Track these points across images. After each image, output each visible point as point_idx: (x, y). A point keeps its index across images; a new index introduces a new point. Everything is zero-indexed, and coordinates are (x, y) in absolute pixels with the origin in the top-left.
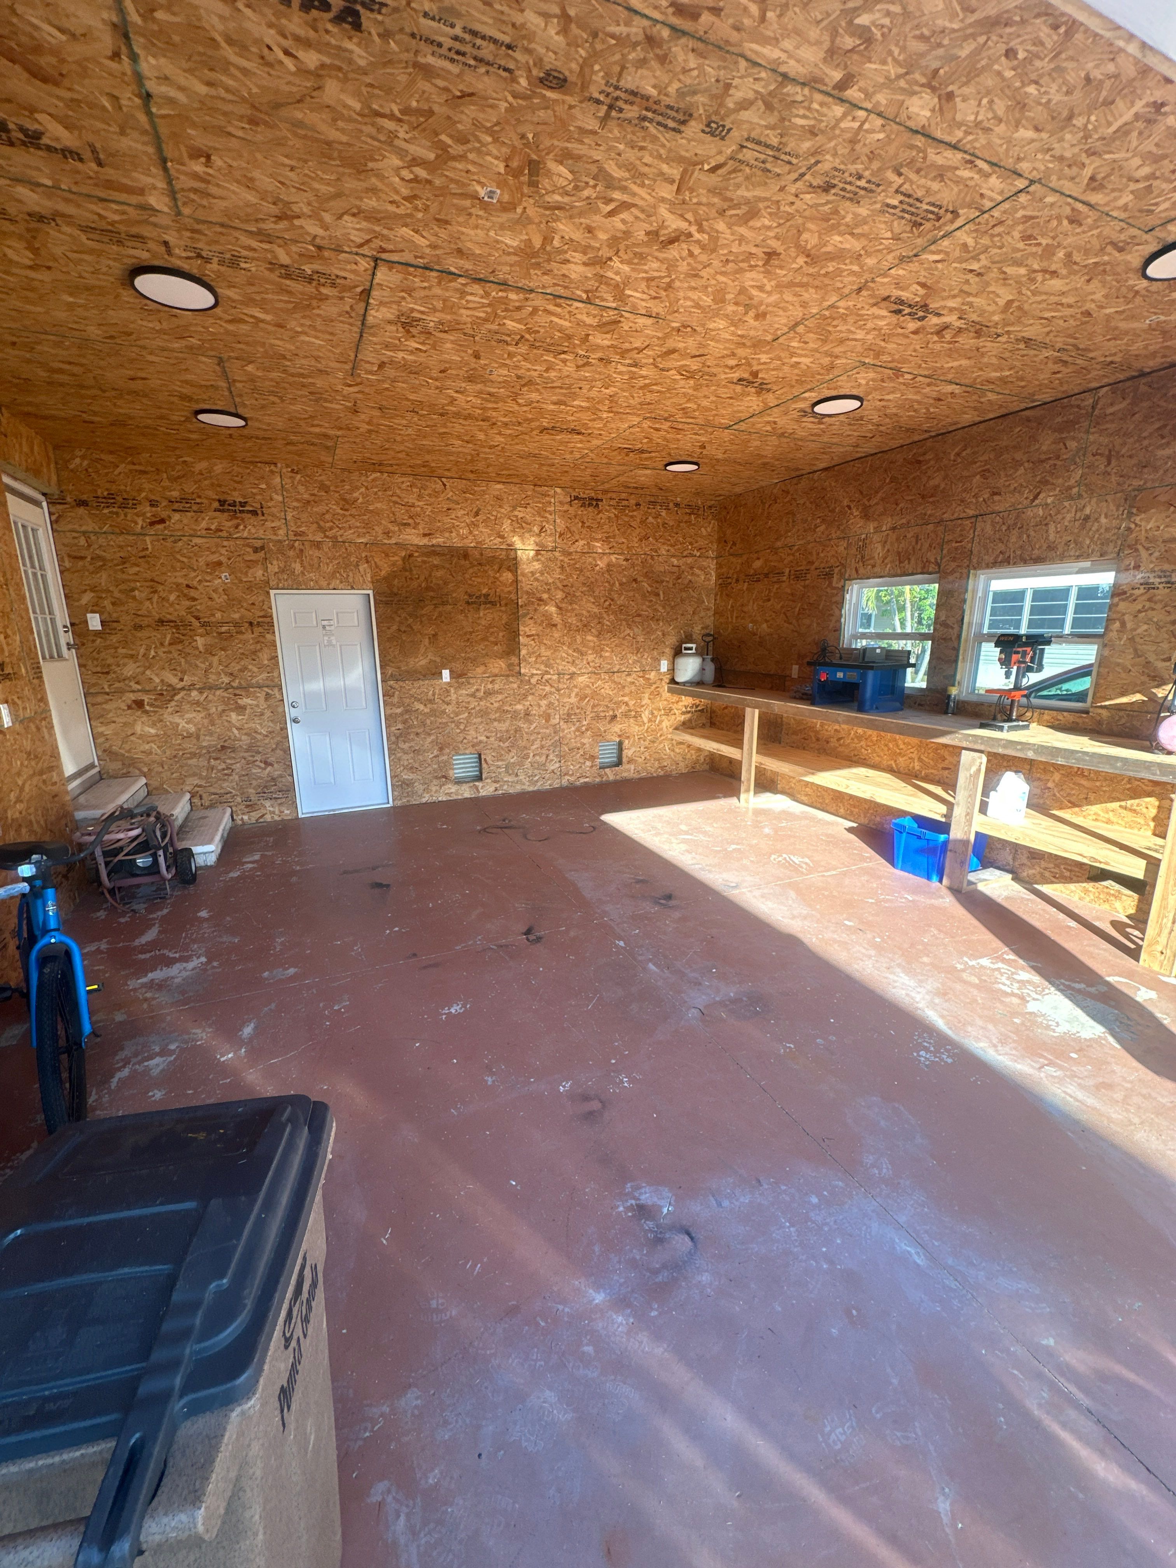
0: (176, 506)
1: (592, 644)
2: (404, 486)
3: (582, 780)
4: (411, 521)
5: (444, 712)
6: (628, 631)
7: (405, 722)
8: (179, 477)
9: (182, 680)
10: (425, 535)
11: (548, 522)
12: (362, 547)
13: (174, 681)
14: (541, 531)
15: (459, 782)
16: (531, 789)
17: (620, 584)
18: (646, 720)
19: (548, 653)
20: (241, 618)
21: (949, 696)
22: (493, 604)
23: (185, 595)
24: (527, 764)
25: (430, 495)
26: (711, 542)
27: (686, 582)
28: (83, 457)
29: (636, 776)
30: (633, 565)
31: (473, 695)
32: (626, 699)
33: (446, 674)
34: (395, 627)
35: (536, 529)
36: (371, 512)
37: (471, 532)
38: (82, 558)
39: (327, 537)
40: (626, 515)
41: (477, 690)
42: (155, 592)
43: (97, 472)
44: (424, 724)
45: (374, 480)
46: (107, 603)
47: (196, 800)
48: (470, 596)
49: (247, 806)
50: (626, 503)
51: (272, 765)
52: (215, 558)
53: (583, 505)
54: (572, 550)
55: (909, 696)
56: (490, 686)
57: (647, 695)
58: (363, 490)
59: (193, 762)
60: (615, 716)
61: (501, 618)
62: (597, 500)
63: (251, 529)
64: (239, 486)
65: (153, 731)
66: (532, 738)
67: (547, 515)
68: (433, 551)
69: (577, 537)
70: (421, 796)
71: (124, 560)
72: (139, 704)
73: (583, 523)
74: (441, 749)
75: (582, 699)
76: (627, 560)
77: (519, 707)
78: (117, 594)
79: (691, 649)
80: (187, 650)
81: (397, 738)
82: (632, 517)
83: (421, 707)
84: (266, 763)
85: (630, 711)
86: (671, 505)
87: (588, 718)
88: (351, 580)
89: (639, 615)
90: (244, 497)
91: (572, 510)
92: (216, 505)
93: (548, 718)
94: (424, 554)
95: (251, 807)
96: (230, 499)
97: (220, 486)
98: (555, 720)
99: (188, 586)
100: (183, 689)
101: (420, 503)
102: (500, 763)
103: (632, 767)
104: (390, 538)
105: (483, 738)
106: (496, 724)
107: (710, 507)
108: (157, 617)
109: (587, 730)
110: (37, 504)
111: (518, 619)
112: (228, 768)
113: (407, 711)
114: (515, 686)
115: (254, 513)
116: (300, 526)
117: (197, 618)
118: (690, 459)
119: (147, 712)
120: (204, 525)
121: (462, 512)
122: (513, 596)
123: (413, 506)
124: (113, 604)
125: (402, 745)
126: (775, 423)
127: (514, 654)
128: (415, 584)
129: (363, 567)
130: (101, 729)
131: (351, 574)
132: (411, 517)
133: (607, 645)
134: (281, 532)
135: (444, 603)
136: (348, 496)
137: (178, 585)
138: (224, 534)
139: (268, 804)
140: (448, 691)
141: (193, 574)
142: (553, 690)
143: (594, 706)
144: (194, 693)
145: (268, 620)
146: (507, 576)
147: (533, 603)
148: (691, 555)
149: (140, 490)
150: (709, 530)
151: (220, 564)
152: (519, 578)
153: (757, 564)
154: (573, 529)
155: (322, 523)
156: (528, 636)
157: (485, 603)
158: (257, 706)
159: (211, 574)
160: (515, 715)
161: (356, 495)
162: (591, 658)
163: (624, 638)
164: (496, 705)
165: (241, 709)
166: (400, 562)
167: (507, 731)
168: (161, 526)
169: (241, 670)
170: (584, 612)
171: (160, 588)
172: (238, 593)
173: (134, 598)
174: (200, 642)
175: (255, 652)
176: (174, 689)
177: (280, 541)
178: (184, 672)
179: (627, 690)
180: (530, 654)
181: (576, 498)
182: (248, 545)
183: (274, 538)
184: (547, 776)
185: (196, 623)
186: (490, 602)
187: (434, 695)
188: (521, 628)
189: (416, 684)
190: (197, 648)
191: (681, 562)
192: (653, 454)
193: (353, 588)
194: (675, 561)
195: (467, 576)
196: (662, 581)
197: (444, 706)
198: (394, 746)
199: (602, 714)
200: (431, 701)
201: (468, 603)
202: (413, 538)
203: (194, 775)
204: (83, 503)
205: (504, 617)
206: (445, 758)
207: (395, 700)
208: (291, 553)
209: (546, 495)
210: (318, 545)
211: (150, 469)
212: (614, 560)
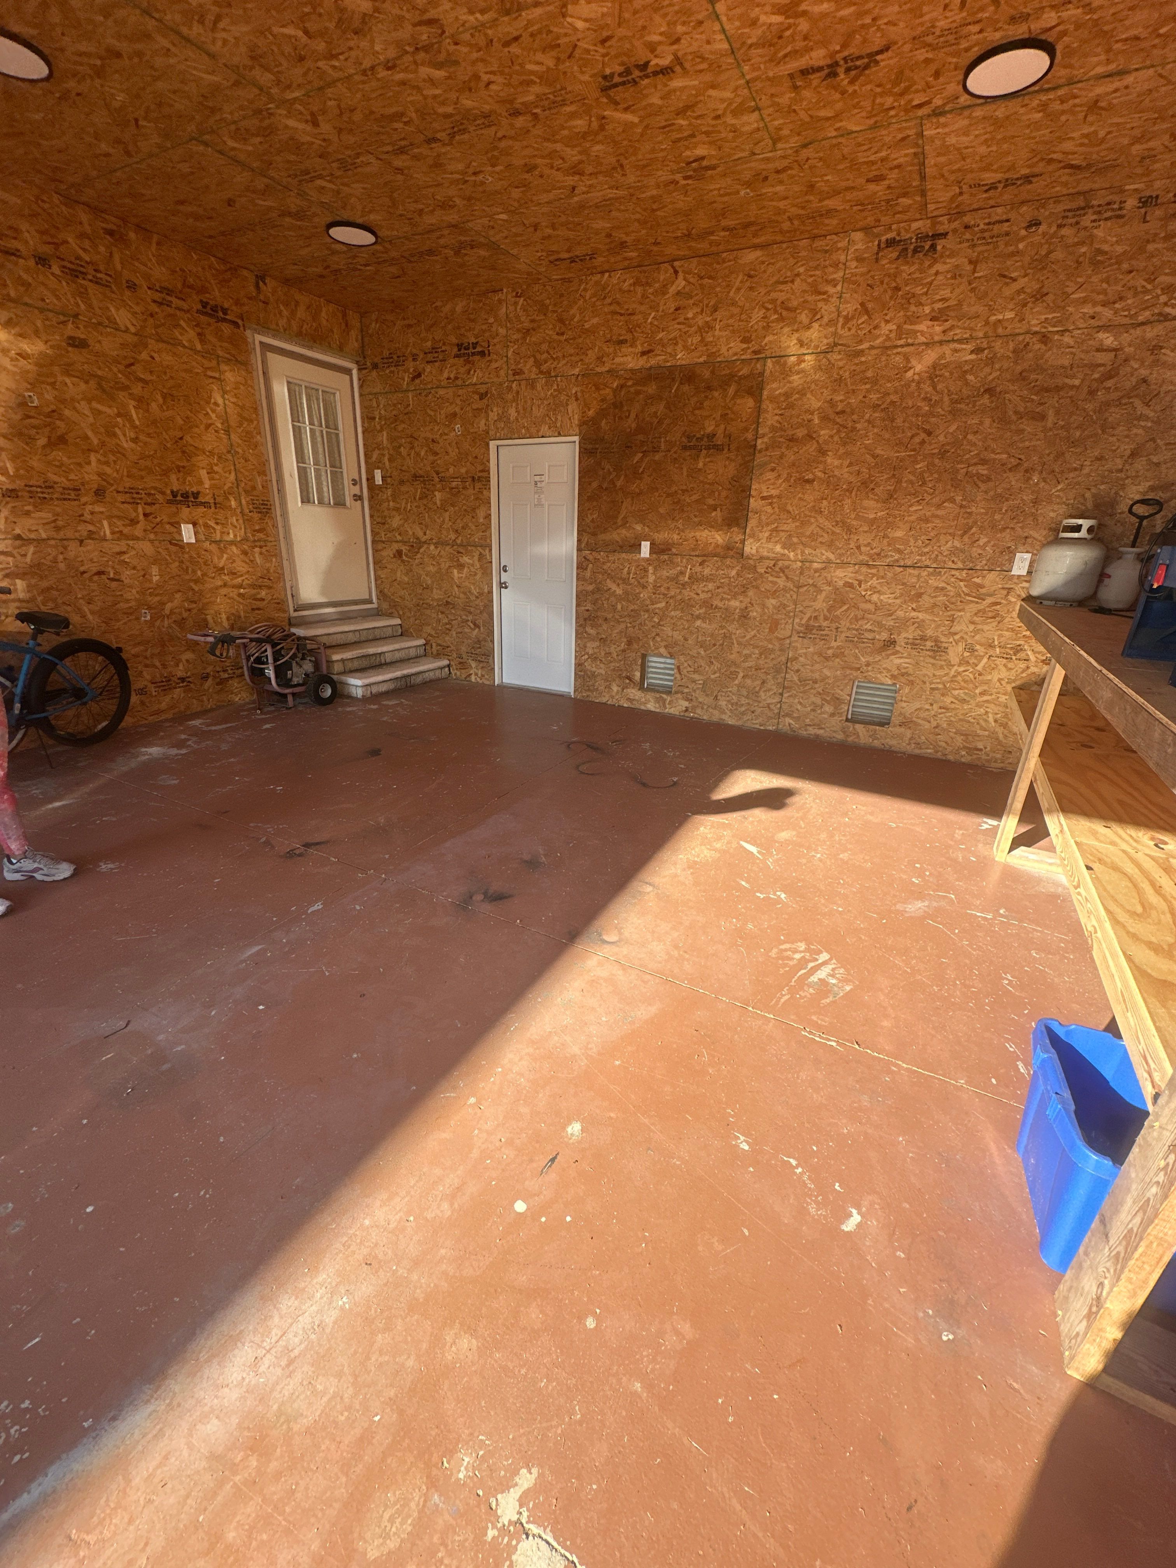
0: (430, 357)
1: (871, 515)
3: (812, 731)
5: (638, 597)
6: (951, 493)
7: (594, 603)
8: (432, 326)
9: (425, 534)
10: (643, 353)
11: (827, 301)
13: (420, 534)
14: (812, 320)
15: (652, 689)
17: (954, 402)
18: (955, 660)
19: (792, 527)
20: (467, 472)
22: (719, 448)
23: (431, 450)
24: (733, 687)
25: (655, 292)
28: (376, 321)
30: (991, 361)
31: (675, 579)
32: (922, 616)
33: (645, 548)
34: (595, 485)
35: (804, 318)
36: (587, 331)
37: (702, 340)
38: (375, 418)
39: (542, 372)
40: (998, 254)
41: (682, 573)
42: (412, 448)
43: (384, 333)
44: (613, 608)
46: (386, 460)
47: (427, 648)
48: (690, 437)
50: (1002, 228)
51: (479, 627)
52: (451, 409)
53: (903, 255)
54: (865, 345)
56: (698, 569)
57: (967, 616)
58: (581, 302)
59: (428, 612)
60: (893, 643)
61: (726, 471)
62: (937, 236)
63: (479, 374)
64: (473, 325)
65: (406, 579)
66: (746, 652)
67: (830, 288)
68: (649, 376)
69: (879, 319)
70: (601, 695)
71: (396, 418)
72: (400, 554)
73: (896, 289)
75: (836, 605)
76: (978, 350)
77: (734, 604)
78: (391, 451)
79: (1078, 528)
80: (430, 505)
81: (585, 620)
82: (1012, 255)
83: (614, 587)
84: (475, 624)
85: (925, 638)
87: (842, 637)
89: (984, 462)
90: (476, 336)
91: (878, 270)
92: (455, 350)
93: (775, 625)
94: (638, 382)
95: (462, 664)
96: (466, 341)
97: (459, 328)
98: (784, 631)
99: (433, 441)
100: (425, 542)
101: (643, 308)
103: (908, 734)
104: (603, 363)
105: (680, 639)
108: (413, 472)
109: (835, 656)
110: (348, 372)
111: (751, 470)
112: (449, 623)
115: (482, 354)
116: (519, 363)
117: (438, 473)
119: (403, 561)
121: (695, 310)
122: (749, 436)
123: (634, 313)
124: (389, 460)
125: (589, 629)
127: (738, 525)
128: (624, 425)
129: (572, 406)
130: (380, 573)
131: (559, 418)
132: (629, 330)
133: (902, 518)
134: (502, 373)
135: (654, 450)
136: (565, 315)
137: (427, 440)
138: (460, 382)
139: (473, 664)
140: (646, 570)
141: (437, 428)
142: (790, 585)
143: (856, 619)
144: (432, 547)
145: (485, 474)
146: (746, 404)
147: (779, 445)
149: (408, 346)
151: (455, 415)
152: (764, 405)
154: (871, 305)
157: (708, 448)
158: (473, 565)
159: (448, 426)
162: (865, 538)
163: (940, 506)
165: (461, 566)
166: (611, 396)
169: (463, 528)
170: (869, 458)
171: (416, 444)
172: (466, 446)
173: (401, 454)
174: (438, 497)
175: (474, 509)
176: (420, 542)
177: (501, 384)
178: (427, 526)
179: (926, 601)
180: (761, 527)
181: (890, 243)
182: (476, 392)
183: (495, 380)
184: (759, 711)
185: (436, 479)
186: (716, 446)
187: (629, 573)
188: (755, 485)
189: (612, 558)
190: (435, 503)
195: (688, 408)
196: (1061, 388)
197: (639, 590)
199: (869, 636)
200: (626, 581)
201: (685, 448)
202: (629, 359)
205: (733, 468)
207: (588, 574)
208: (509, 397)
209: (829, 251)
210: (532, 384)
211: (414, 321)
212: (948, 352)
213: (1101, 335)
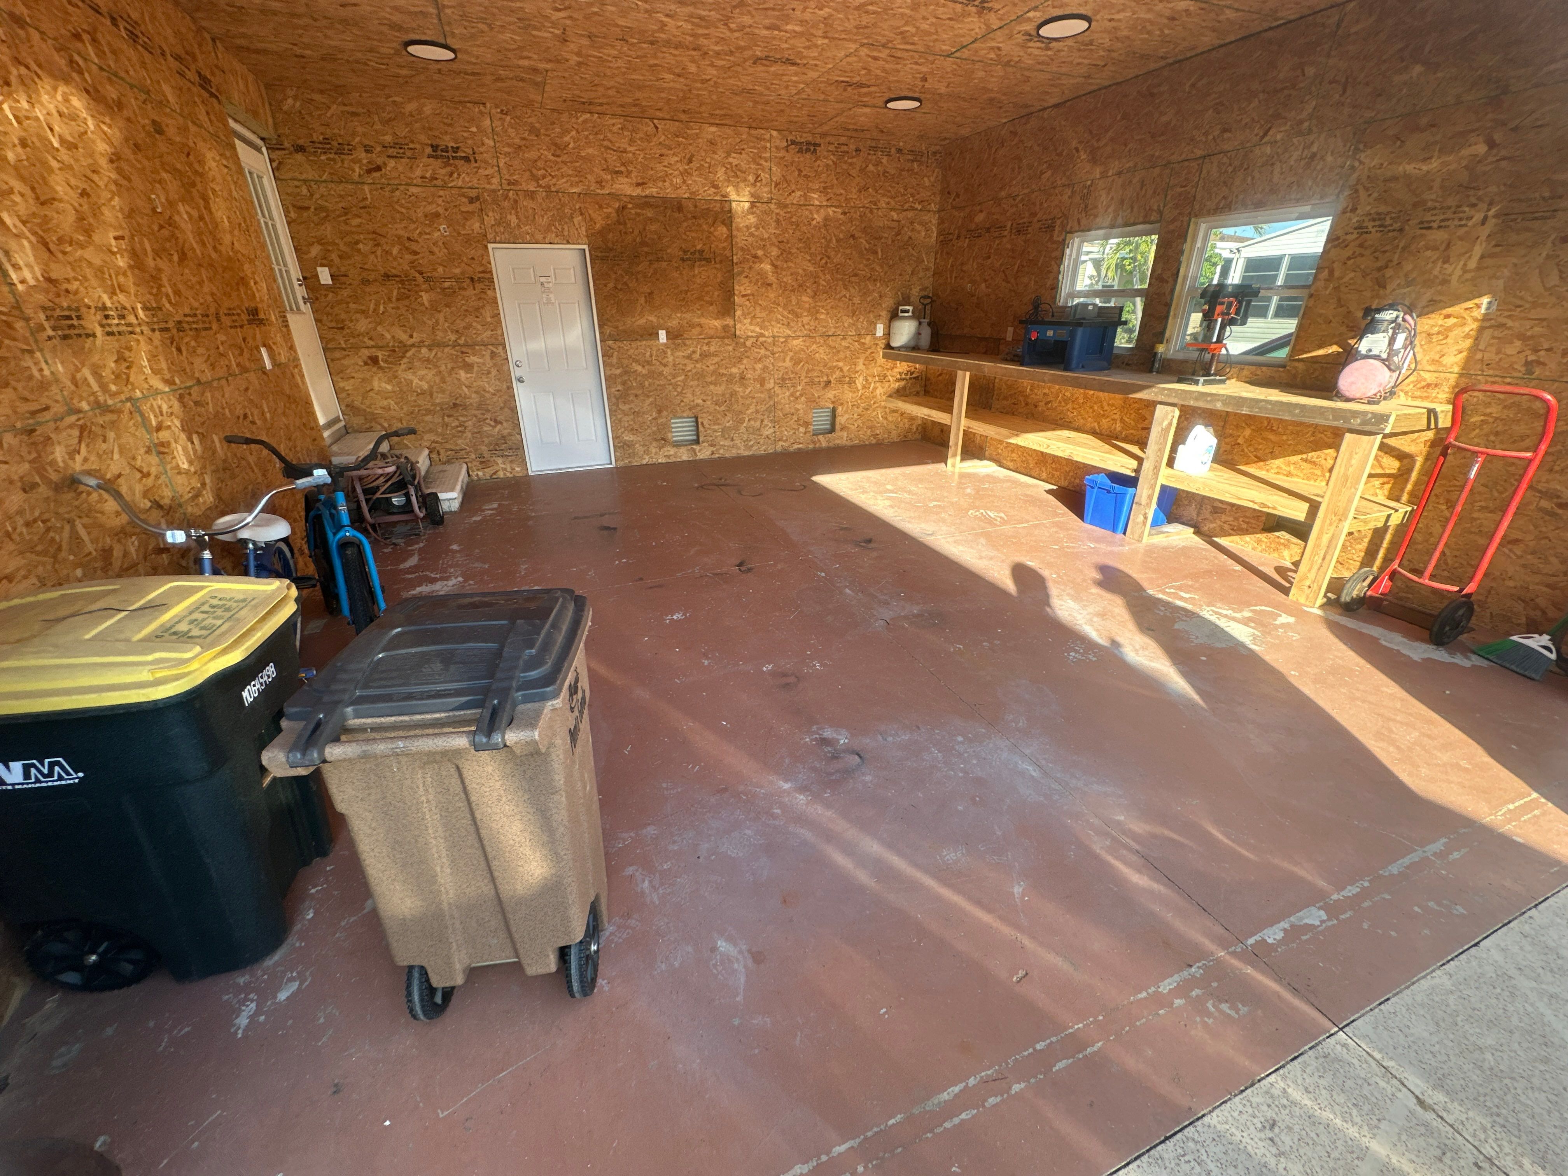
0: (391, 151)
1: (807, 306)
2: (615, 129)
3: (796, 446)
4: (623, 169)
5: (661, 374)
6: (844, 292)
7: (624, 383)
8: (390, 120)
9: (411, 336)
10: (638, 185)
11: (763, 170)
12: (576, 197)
13: (404, 337)
14: (756, 181)
15: (677, 445)
16: (747, 453)
17: (837, 241)
18: (859, 386)
19: (764, 315)
20: (463, 273)
21: (1156, 354)
22: (708, 261)
23: (407, 248)
24: (742, 429)
25: (641, 139)
26: (934, 194)
27: (906, 238)
28: (295, 98)
29: (849, 443)
30: (851, 220)
31: (689, 357)
32: (841, 364)
33: (662, 335)
34: (611, 285)
35: (751, 178)
36: (583, 158)
37: (684, 182)
38: (308, 208)
39: (540, 186)
40: (845, 162)
41: (694, 352)
42: (378, 245)
43: (310, 114)
44: (642, 386)
45: (585, 122)
46: (334, 256)
47: (434, 456)
48: (685, 252)
49: (482, 463)
50: (845, 148)
51: (501, 423)
52: (432, 209)
53: (800, 151)
54: (788, 202)
55: (1118, 356)
56: (705, 348)
57: (861, 361)
58: (574, 133)
59: (428, 418)
60: (830, 382)
61: (716, 277)
62: (816, 145)
63: (465, 178)
64: (450, 130)
65: (389, 387)
66: (747, 402)
67: (762, 162)
68: (646, 202)
69: (793, 187)
70: (642, 458)
71: (346, 211)
72: (374, 360)
73: (800, 171)
74: (660, 412)
75: (796, 363)
76: (844, 213)
77: (734, 370)
78: (342, 247)
79: (907, 311)
80: (413, 306)
81: (617, 399)
82: (851, 164)
83: (639, 368)
84: (495, 421)
85: (844, 377)
86: (893, 150)
87: (803, 383)
88: (566, 233)
89: (856, 275)
90: (456, 141)
91: (788, 157)
92: (429, 150)
93: (762, 381)
94: (636, 206)
95: (485, 464)
96: (442, 144)
97: (431, 129)
98: (770, 385)
99: (409, 239)
100: (413, 345)
101: (632, 149)
102: (716, 427)
103: (845, 434)
104: (603, 187)
105: (700, 401)
106: (712, 387)
107: (935, 153)
108: (382, 271)
109: (801, 395)
110: (259, 150)
111: (732, 277)
112: (461, 426)
113: (626, 372)
114: (730, 348)
115: (467, 159)
116: (513, 174)
117: (421, 273)
118: (911, 95)
119: (381, 368)
120: (418, 172)
121: (676, 159)
122: (728, 253)
123: (625, 151)
124: (340, 257)
125: (621, 406)
126: (999, 49)
127: (729, 315)
128: (630, 238)
129: (578, 219)
130: (341, 385)
131: (566, 227)
132: (623, 164)
133: (823, 307)
134: (495, 181)
135: (658, 260)
136: (558, 141)
137: (399, 237)
138: (439, 182)
139: (500, 461)
140: (665, 353)
141: (413, 226)
142: (768, 353)
143: (808, 371)
144: (424, 350)
145: (488, 276)
146: (722, 230)
147: (748, 261)
148: (913, 209)
149: (354, 134)
150: (932, 179)
151: (437, 215)
152: (734, 233)
153: (980, 218)
154: (788, 178)
155: (534, 171)
156: (743, 296)
157: (700, 260)
158: (484, 364)
159: (430, 226)
160: (730, 379)
161: (567, 139)
162: (806, 320)
163: (840, 300)
164: (712, 368)
165: (468, 367)
166: (614, 215)
167: (723, 395)
168: (376, 174)
169: (465, 328)
170: (800, 271)
171: (383, 241)
172: (457, 247)
173: (359, 251)
174: (425, 297)
175: (477, 309)
176: (405, 346)
177: (494, 191)
178: (412, 329)
179: (842, 355)
180: (745, 315)
181: (793, 142)
182: (464, 196)
183: (488, 186)
184: (762, 441)
185: (420, 279)
186: (705, 259)
187: (651, 356)
188: (736, 287)
189: (634, 345)
190: (423, 304)
191: (901, 216)
192: (873, 89)
193: (568, 243)
194: (895, 215)
195: (681, 230)
196: (880, 238)
197: (662, 368)
198: (614, 408)
199: (816, 380)
200: (649, 363)
201: (683, 260)
202: (625, 187)
203: (431, 431)
204: (300, 149)
205: (719, 275)
206: (663, 420)
207: (614, 360)
208: (506, 204)
209: (760, 139)
210: (531, 195)
211: (361, 110)
212: (831, 213)
213: (893, 213)
